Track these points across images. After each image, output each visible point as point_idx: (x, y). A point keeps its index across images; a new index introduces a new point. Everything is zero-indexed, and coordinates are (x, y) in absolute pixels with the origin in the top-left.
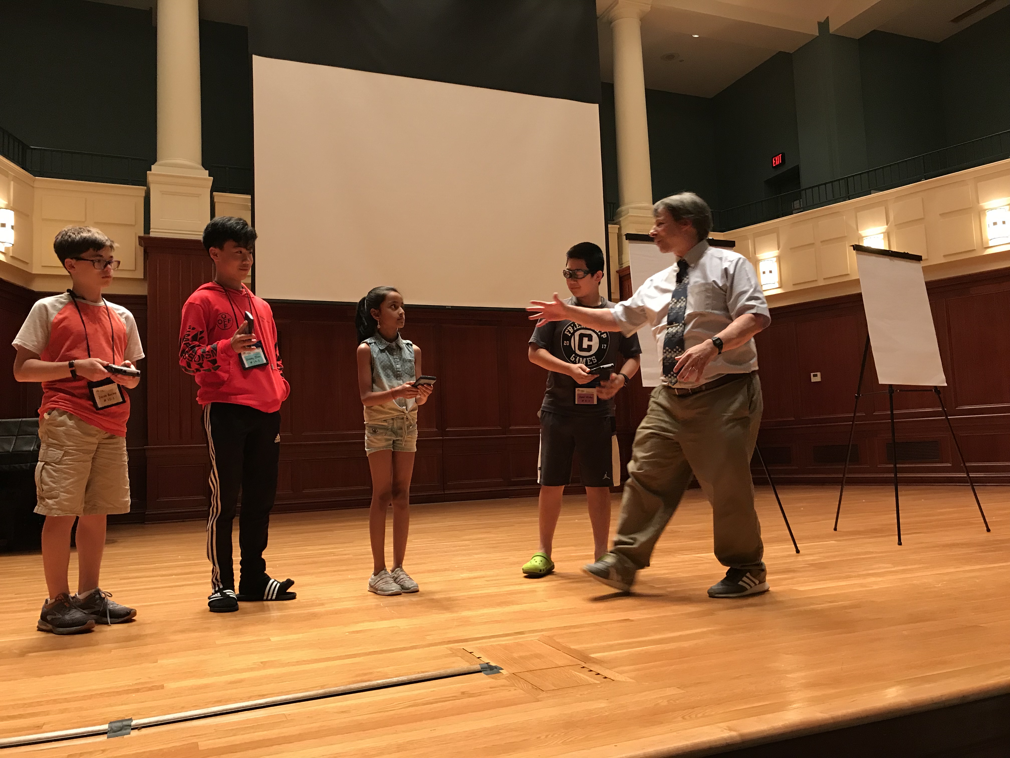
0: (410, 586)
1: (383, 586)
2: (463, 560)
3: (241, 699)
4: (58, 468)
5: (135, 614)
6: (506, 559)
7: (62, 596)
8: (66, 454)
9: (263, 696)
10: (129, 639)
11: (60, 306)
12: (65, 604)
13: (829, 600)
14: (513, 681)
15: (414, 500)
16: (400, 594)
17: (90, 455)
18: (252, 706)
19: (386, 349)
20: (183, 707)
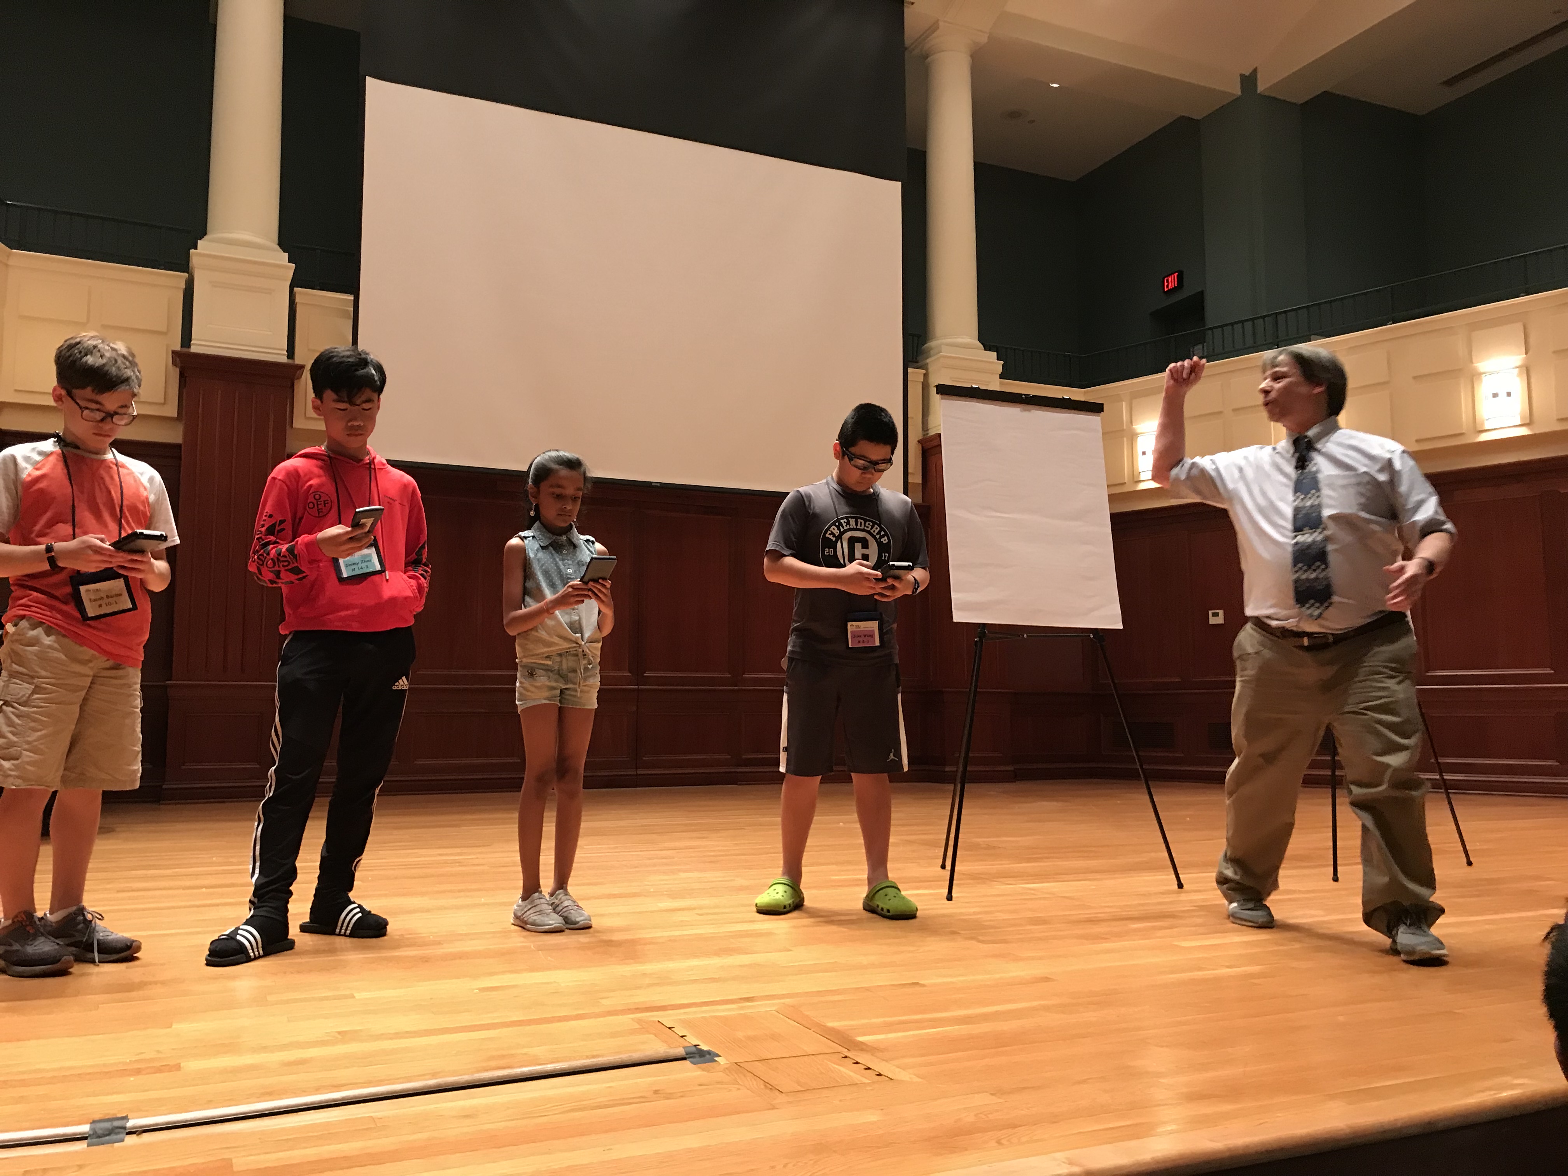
0: (578, 920)
1: (534, 918)
2: (663, 880)
3: (305, 1091)
4: (22, 711)
5: (138, 949)
6: (731, 880)
7: (24, 916)
8: (37, 690)
9: (338, 1087)
10: (128, 987)
11: (38, 458)
12: (28, 928)
13: (1227, 964)
14: (736, 1075)
15: (589, 784)
16: (561, 931)
17: (78, 694)
18: (321, 1102)
19: (550, 544)
20: (210, 1101)
